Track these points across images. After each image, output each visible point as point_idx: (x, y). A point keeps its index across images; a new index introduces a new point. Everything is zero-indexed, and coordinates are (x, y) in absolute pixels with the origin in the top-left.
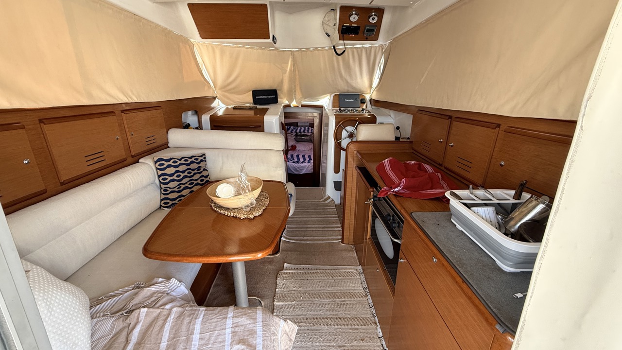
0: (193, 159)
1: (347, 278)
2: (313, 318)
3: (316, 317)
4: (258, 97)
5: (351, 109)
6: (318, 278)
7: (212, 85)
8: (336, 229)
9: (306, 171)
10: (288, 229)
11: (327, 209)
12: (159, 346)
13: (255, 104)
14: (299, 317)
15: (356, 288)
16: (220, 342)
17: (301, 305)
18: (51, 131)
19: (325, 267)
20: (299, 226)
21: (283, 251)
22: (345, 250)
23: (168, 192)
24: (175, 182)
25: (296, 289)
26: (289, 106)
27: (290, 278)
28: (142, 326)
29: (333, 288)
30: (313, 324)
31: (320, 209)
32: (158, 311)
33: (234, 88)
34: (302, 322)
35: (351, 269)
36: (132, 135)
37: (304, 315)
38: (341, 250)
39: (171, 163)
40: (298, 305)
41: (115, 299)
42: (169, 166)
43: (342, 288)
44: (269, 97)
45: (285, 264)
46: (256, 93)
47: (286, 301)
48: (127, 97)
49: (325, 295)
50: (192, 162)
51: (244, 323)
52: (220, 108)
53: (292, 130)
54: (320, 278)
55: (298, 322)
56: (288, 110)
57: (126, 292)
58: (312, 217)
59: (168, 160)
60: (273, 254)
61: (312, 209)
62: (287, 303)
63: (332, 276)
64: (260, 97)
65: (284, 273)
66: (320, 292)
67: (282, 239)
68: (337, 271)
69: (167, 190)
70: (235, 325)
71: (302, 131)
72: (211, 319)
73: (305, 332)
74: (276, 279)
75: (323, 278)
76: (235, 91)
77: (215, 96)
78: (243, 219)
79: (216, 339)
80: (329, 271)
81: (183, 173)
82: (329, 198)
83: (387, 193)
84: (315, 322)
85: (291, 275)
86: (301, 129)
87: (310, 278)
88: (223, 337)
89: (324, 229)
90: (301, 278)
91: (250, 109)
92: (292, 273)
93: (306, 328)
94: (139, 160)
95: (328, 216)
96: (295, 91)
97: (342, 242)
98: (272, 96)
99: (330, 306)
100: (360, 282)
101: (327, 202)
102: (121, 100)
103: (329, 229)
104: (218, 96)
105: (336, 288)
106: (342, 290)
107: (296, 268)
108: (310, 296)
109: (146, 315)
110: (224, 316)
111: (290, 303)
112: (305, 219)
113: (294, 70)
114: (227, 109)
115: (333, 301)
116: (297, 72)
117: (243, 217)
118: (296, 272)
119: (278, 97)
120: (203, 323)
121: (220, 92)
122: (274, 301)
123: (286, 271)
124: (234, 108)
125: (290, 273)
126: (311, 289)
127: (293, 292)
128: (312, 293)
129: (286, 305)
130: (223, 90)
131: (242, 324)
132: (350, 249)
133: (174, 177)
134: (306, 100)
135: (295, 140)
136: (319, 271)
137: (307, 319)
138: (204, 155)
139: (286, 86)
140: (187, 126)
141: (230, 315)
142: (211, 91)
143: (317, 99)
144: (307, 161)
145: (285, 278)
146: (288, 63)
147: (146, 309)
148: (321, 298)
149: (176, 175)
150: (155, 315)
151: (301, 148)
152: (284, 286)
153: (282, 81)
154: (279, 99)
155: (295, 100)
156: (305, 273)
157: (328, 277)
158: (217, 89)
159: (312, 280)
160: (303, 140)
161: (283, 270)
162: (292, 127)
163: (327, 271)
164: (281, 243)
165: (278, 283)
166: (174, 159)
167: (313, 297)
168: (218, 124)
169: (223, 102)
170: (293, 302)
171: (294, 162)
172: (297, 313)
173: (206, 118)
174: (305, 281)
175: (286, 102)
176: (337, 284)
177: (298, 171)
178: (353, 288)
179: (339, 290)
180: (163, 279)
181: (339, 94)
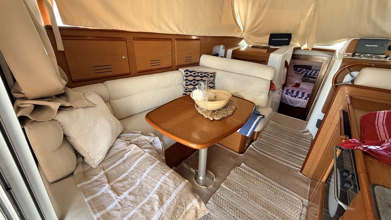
0: (206, 75)
1: (289, 202)
2: (242, 213)
3: (244, 212)
4: (273, 39)
5: (369, 55)
6: (262, 186)
7: (242, 29)
8: (301, 159)
9: (300, 105)
10: (259, 141)
11: (302, 140)
12: (130, 168)
13: (269, 45)
14: (233, 204)
15: (292, 215)
16: (152, 186)
17: (238, 197)
18: (138, 44)
19: (273, 182)
20: (269, 143)
21: (247, 154)
22: (301, 179)
23: (187, 91)
24: (192, 86)
25: (241, 184)
26: (300, 48)
27: (241, 175)
28: (130, 153)
29: (271, 201)
30: (239, 216)
31: (295, 137)
32: (140, 150)
33: (256, 32)
34: (232, 209)
35: (297, 198)
36: (178, 54)
37: (236, 205)
38: (296, 177)
39: (192, 74)
40: (236, 196)
41: (132, 134)
42: (191, 75)
43: (278, 206)
44: (283, 39)
45: (243, 163)
46: (272, 36)
47: (229, 188)
48: (180, 31)
49: (260, 203)
50: (205, 76)
51: (169, 185)
52: (243, 46)
53: (304, 72)
54: (264, 188)
55: (230, 207)
56: (298, 52)
57: (138, 133)
58: (283, 141)
59: (191, 72)
60: (239, 153)
61: (287, 135)
62: (229, 190)
63: (275, 192)
64: (275, 39)
65: (239, 169)
66: (258, 198)
67: (251, 146)
68: (281, 191)
69: (187, 90)
70: (165, 183)
71: (313, 73)
72: (157, 170)
73: (231, 217)
74: (231, 170)
75: (266, 189)
76: (257, 34)
77: (242, 37)
78: (206, 118)
79: (151, 183)
80: (275, 187)
81: (197, 81)
82: (308, 131)
83: (354, 147)
84: (242, 216)
85: (243, 173)
86: (312, 72)
87: (256, 183)
88: (155, 184)
89: (289, 154)
90: (249, 179)
91: (264, 48)
92: (244, 172)
93: (233, 215)
94: (179, 68)
95: (300, 145)
96: (309, 35)
97: (301, 172)
98: (286, 39)
99: (260, 213)
100: (299, 213)
101: (305, 134)
102: (176, 32)
103: (294, 156)
104: (244, 37)
105: (273, 203)
106: (278, 208)
107: (249, 170)
108: (249, 195)
109: (134, 149)
110: (164, 172)
111: (232, 191)
112: (277, 140)
113: (314, 16)
114: (248, 47)
115: (265, 212)
116: (316, 17)
117: (206, 117)
118: (248, 173)
119: (292, 40)
120: (152, 169)
121: (247, 35)
122: (222, 183)
123: (240, 168)
124: (252, 47)
125: (243, 171)
126: (252, 191)
127: (238, 185)
128: (251, 195)
129: (228, 190)
130: (249, 33)
131: (168, 184)
132: (306, 180)
133: (192, 83)
134: (319, 44)
135: (302, 79)
136: (266, 182)
137: (237, 209)
138: (214, 73)
139: (301, 31)
140: (217, 55)
141: (167, 174)
142: (240, 33)
143: (331, 43)
144: (304, 98)
145: (237, 173)
146: (309, 9)
147: (135, 146)
148: (256, 202)
149: (193, 81)
150: (138, 151)
151: (304, 87)
152: (234, 177)
153: (298, 26)
154: (291, 42)
155: (306, 44)
156: (254, 178)
157: (271, 191)
158: (245, 32)
159: (256, 185)
160: (310, 81)
161: (239, 166)
162: (304, 70)
163: (273, 186)
164: (248, 148)
165: (231, 173)
166: (195, 71)
167: (250, 197)
168: (237, 56)
169: (247, 42)
170: (234, 192)
171: (292, 96)
172: (232, 201)
173: (230, 51)
174: (251, 183)
175: (298, 45)
176: (276, 201)
177: (293, 103)
178: (290, 214)
179: (275, 207)
180: (154, 135)
181: (360, 38)
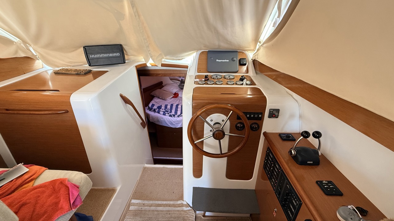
4: (93, 56)
13: (90, 66)
26: (144, 65)
44: (111, 55)
64: (96, 56)
91: (77, 73)
96: (148, 47)
98: (115, 54)
124: (56, 73)
143: (180, 57)
155: (151, 58)
171: (170, 116)
175: (143, 60)
181: (207, 50)
